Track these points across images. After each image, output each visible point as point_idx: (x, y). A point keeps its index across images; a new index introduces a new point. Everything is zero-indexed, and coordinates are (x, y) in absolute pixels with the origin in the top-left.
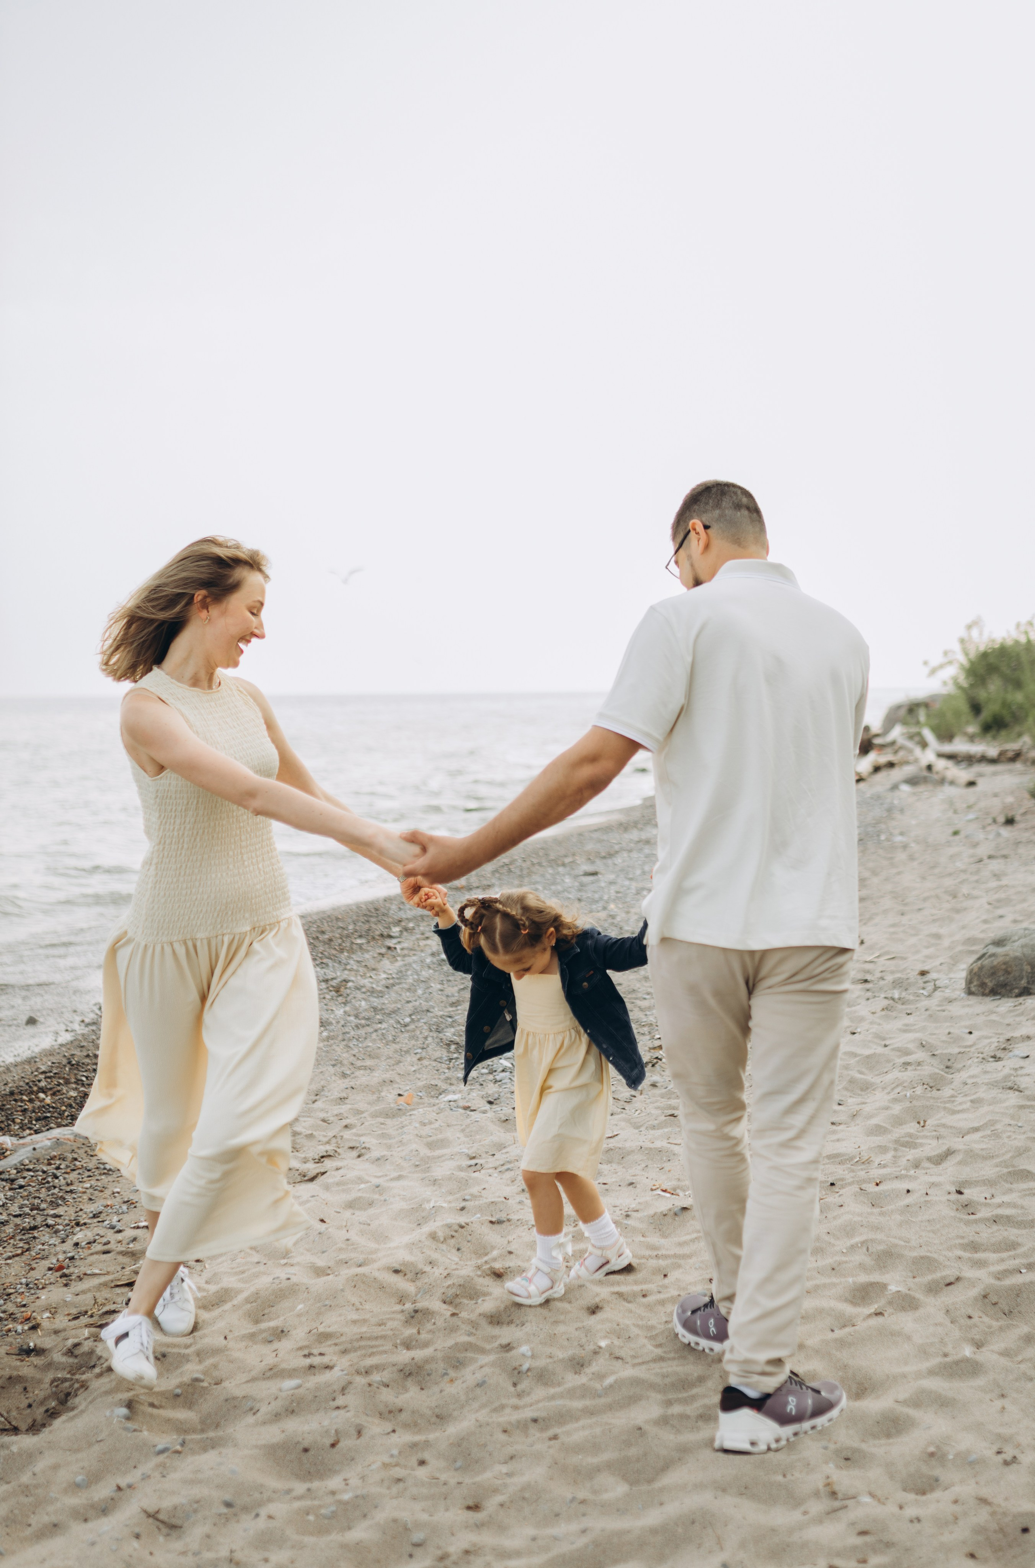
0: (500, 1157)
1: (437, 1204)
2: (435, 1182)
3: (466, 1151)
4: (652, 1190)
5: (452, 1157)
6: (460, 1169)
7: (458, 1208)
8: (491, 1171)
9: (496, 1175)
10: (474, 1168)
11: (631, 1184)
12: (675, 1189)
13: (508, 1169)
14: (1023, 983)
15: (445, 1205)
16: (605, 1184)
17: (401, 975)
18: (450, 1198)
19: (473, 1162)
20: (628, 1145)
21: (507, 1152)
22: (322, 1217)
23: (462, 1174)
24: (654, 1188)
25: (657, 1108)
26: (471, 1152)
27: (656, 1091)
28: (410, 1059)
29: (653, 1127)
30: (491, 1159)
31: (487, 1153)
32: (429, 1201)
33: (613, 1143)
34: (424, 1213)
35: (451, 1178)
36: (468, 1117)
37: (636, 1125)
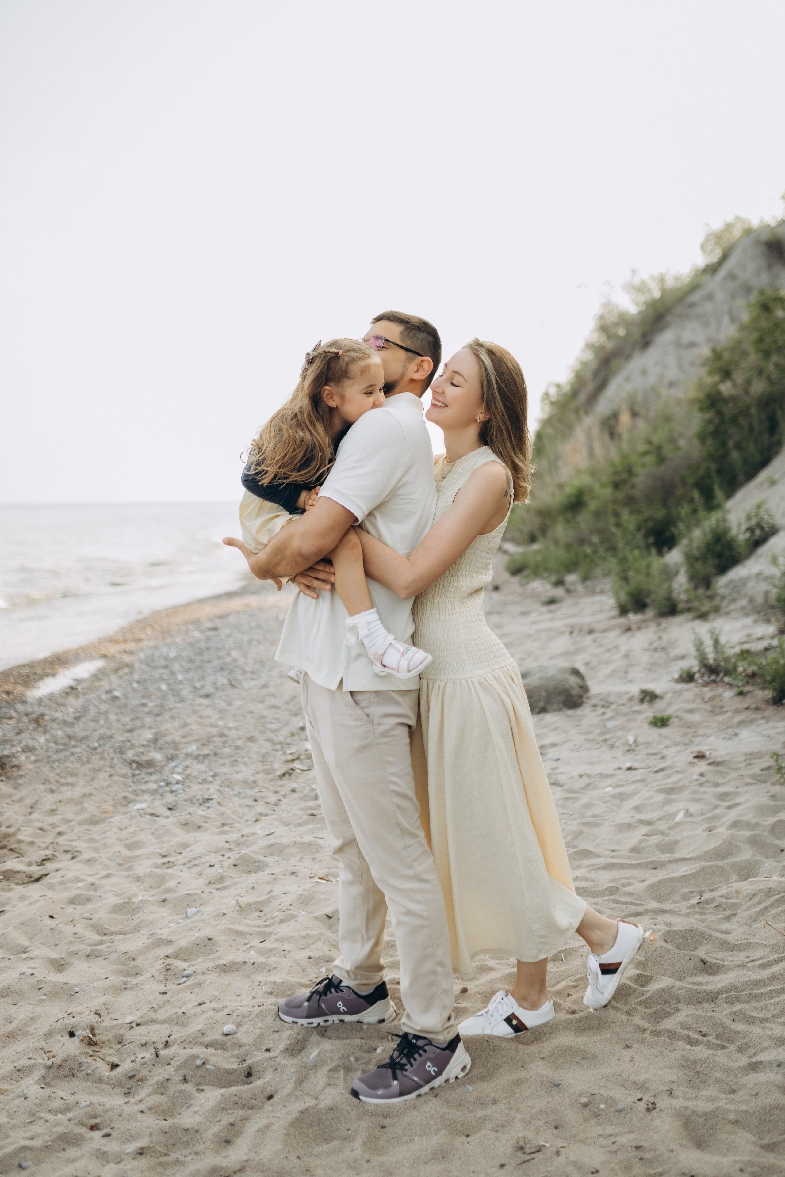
0: (187, 855)
1: (145, 898)
2: (138, 879)
3: (158, 851)
4: (311, 878)
5: (148, 856)
6: (157, 866)
7: (160, 900)
8: (181, 867)
9: (185, 870)
10: (167, 866)
11: (293, 873)
12: (327, 876)
13: (196, 865)
14: (542, 704)
15: (150, 899)
16: (273, 874)
17: (85, 710)
18: (154, 892)
19: (165, 860)
20: (284, 840)
21: (191, 851)
22: (51, 914)
23: (159, 871)
24: (312, 876)
25: (300, 809)
26: (163, 851)
27: (296, 795)
28: (102, 775)
29: (300, 825)
30: (179, 857)
31: (175, 851)
32: (136, 896)
33: (272, 840)
34: (134, 906)
35: (150, 875)
36: (155, 822)
37: (286, 824)
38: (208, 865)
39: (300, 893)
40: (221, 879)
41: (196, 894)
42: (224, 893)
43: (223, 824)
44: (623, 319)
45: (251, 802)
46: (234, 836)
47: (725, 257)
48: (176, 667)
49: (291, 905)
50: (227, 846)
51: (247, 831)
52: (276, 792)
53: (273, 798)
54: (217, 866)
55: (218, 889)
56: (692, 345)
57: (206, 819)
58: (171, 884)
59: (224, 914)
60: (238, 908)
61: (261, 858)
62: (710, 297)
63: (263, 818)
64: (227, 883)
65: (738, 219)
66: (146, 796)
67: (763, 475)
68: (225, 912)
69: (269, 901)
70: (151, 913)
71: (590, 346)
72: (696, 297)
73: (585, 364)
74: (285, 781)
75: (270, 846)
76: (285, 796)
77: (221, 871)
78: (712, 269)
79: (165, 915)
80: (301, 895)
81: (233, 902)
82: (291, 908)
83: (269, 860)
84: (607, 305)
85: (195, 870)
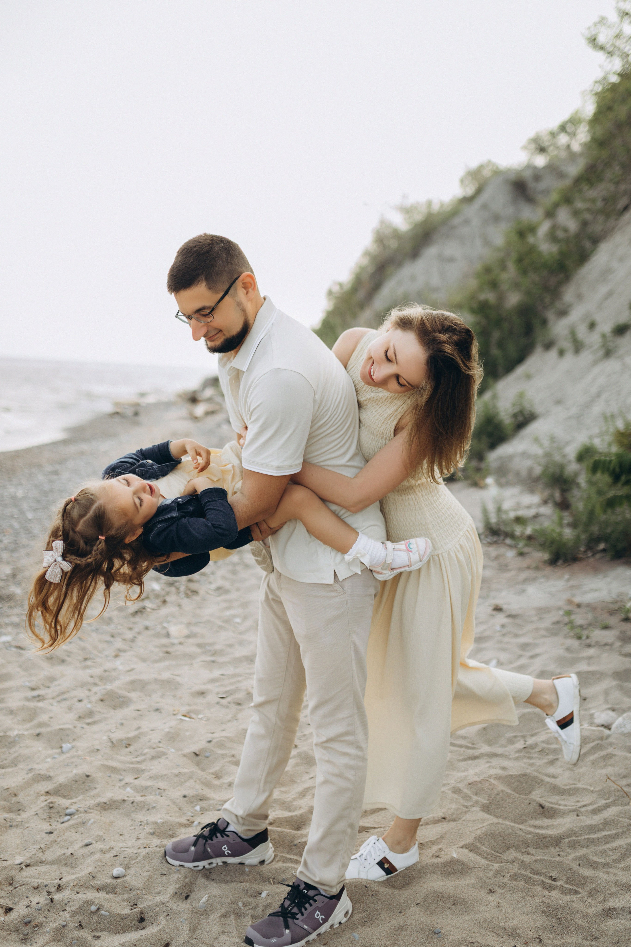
0: (54, 689)
1: (21, 732)
2: (11, 712)
3: (28, 684)
4: (174, 715)
5: (18, 689)
6: (27, 699)
7: (35, 734)
8: (51, 701)
9: (55, 704)
10: (37, 699)
11: (157, 710)
12: (188, 713)
13: (65, 699)
15: (26, 733)
16: (138, 710)
18: (28, 725)
19: (35, 693)
20: (145, 677)
21: (59, 685)
23: (32, 704)
24: (175, 713)
25: (156, 646)
26: (32, 685)
27: (149, 633)
29: (156, 661)
30: (48, 691)
31: (43, 685)
32: (10, 729)
33: (132, 677)
34: (10, 740)
35: (23, 708)
36: (21, 655)
37: (144, 660)
38: (76, 699)
39: (167, 730)
40: (90, 713)
41: (69, 729)
42: (95, 728)
43: (86, 659)
44: (396, 234)
45: (108, 638)
46: (97, 671)
47: (479, 191)
48: (25, 506)
49: (160, 742)
50: (92, 680)
51: (108, 665)
52: (131, 629)
53: (129, 635)
54: (85, 701)
55: (88, 724)
56: (451, 260)
57: (69, 653)
58: (44, 718)
59: (98, 750)
60: (110, 744)
61: (124, 693)
62: (467, 222)
63: (122, 654)
64: (97, 717)
65: (489, 162)
66: (10, 629)
67: (520, 370)
68: (99, 748)
69: (137, 738)
70: (27, 747)
71: (367, 253)
72: (456, 221)
73: (363, 269)
74: (138, 619)
75: (133, 682)
76: (139, 633)
77: (89, 706)
78: (467, 200)
79: (40, 749)
80: (168, 732)
81: (105, 738)
82: (161, 745)
83: (133, 695)
84: (382, 222)
85: (65, 704)
